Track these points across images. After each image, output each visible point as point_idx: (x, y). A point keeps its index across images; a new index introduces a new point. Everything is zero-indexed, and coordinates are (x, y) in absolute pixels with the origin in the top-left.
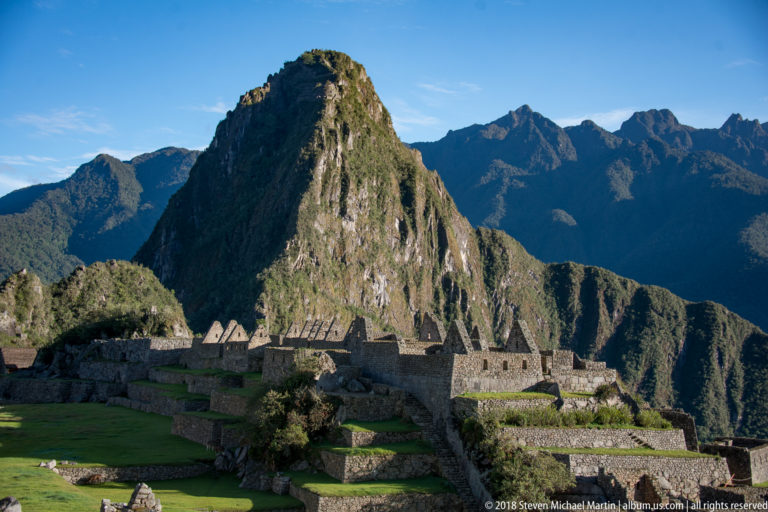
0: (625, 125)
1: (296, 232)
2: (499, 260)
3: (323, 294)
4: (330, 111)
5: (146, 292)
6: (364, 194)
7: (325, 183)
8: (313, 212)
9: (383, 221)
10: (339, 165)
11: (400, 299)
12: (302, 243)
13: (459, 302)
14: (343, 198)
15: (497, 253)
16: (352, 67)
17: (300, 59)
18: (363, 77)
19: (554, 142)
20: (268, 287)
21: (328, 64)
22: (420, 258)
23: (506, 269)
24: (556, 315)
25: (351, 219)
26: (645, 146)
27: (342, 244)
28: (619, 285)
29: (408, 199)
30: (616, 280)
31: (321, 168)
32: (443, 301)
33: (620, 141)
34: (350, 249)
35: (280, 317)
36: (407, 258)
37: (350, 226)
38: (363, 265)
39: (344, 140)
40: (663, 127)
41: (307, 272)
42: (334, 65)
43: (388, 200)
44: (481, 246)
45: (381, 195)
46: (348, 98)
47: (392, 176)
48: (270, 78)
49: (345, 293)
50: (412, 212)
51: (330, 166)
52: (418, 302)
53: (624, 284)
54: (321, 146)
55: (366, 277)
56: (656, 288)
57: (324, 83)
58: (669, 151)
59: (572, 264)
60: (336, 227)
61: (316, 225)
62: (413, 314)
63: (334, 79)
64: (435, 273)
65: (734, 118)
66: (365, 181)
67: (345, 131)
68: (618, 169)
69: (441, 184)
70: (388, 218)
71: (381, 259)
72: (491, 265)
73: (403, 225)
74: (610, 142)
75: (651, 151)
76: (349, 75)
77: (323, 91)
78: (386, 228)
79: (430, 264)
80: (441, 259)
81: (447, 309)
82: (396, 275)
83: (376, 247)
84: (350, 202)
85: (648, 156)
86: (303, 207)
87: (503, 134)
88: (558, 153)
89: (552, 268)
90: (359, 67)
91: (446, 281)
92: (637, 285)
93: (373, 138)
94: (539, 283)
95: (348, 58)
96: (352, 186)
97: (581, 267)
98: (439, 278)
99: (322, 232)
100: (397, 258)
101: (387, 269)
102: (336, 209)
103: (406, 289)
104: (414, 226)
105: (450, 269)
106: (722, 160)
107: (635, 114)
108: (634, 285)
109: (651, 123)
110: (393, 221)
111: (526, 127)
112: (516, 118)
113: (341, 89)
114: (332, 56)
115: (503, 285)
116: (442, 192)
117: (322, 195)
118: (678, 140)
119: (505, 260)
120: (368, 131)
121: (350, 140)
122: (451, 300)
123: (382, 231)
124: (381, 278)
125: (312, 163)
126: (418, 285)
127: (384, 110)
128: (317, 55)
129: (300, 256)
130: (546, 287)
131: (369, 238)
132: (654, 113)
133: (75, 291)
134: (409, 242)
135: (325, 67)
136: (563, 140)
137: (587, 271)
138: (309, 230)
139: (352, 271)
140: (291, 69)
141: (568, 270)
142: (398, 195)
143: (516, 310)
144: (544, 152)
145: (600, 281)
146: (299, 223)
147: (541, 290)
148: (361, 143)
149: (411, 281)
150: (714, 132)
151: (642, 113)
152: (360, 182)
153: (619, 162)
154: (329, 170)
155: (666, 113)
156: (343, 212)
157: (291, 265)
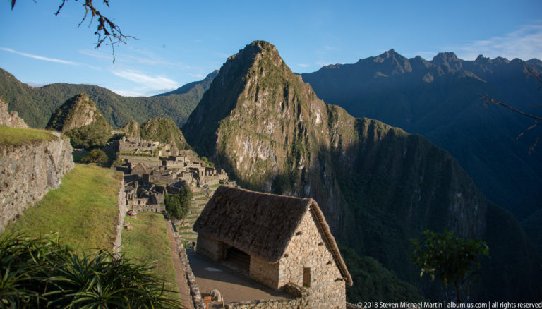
0: (435, 58)
1: (235, 107)
2: (334, 117)
3: (244, 129)
4: (256, 63)
5: (169, 127)
6: (266, 93)
7: (250, 89)
8: (243, 100)
9: (274, 103)
10: (256, 83)
11: (280, 131)
12: (237, 111)
13: (304, 133)
14: (257, 95)
15: (334, 114)
16: (270, 46)
17: (251, 44)
18: (274, 50)
19: (403, 65)
20: (221, 126)
21: (260, 46)
22: (289, 117)
23: (337, 120)
24: (358, 138)
25: (259, 102)
26: (440, 68)
27: (255, 111)
28: (383, 128)
29: (286, 94)
30: (382, 125)
31: (249, 84)
32: (297, 132)
33: (431, 65)
34: (258, 113)
35: (225, 136)
36: (284, 116)
37: (259, 105)
38: (263, 118)
39: (261, 74)
40: (450, 59)
41: (238, 121)
42: (262, 46)
43: (277, 95)
44: (328, 111)
45: (274, 93)
46: (265, 58)
47: (280, 86)
48: (240, 51)
49: (255, 129)
50: (287, 100)
51: (252, 84)
52: (287, 132)
53: (385, 127)
54: (249, 77)
55: (265, 122)
56: (397, 128)
57: (256, 53)
58: (450, 70)
59: (366, 119)
60: (253, 105)
61: (244, 105)
62: (285, 136)
63: (260, 52)
64: (295, 122)
65: (480, 57)
66: (267, 89)
67: (262, 71)
68: (428, 77)
69: (310, 87)
70: (276, 102)
71: (271, 117)
72: (331, 119)
73: (283, 105)
74: (427, 65)
75: (442, 70)
76: (268, 50)
77: (255, 56)
78: (275, 105)
79: (293, 119)
80: (298, 117)
81: (299, 135)
82: (278, 122)
83: (269, 112)
84: (259, 96)
85: (441, 72)
86: (239, 98)
87: (382, 61)
88: (404, 69)
89: (358, 120)
90: (272, 46)
91: (300, 125)
92: (390, 127)
93: (274, 73)
94: (352, 126)
95: (268, 44)
96: (260, 90)
97: (369, 120)
98: (297, 124)
99: (246, 107)
100: (279, 116)
101: (274, 120)
102: (254, 99)
103: (282, 128)
104: (287, 104)
105: (301, 120)
106: (471, 74)
107: (439, 54)
108: (389, 127)
109: (446, 57)
110: (279, 103)
111: (392, 58)
112: (388, 54)
113: (262, 55)
114: (262, 43)
115: (335, 126)
116: (310, 91)
117: (248, 94)
118: (456, 65)
119: (337, 116)
120: (272, 70)
121: (264, 74)
122: (301, 131)
123: (273, 107)
124: (271, 124)
125: (245, 83)
126: (288, 126)
127: (283, 62)
128: (256, 43)
129: (236, 116)
130: (355, 127)
131: (267, 109)
132: (447, 53)
133: (147, 127)
134: (285, 111)
135: (258, 47)
136: (407, 64)
137: (371, 121)
138: (240, 107)
139: (259, 121)
140: (248, 47)
141: (364, 121)
142: (282, 93)
143: (340, 136)
144: (398, 69)
145: (376, 125)
146: (238, 104)
147: (353, 128)
148: (268, 75)
149: (285, 124)
150: (472, 61)
151: (442, 54)
152: (264, 89)
153: (429, 75)
154: (252, 85)
155: (452, 53)
156: (256, 100)
157: (232, 118)
